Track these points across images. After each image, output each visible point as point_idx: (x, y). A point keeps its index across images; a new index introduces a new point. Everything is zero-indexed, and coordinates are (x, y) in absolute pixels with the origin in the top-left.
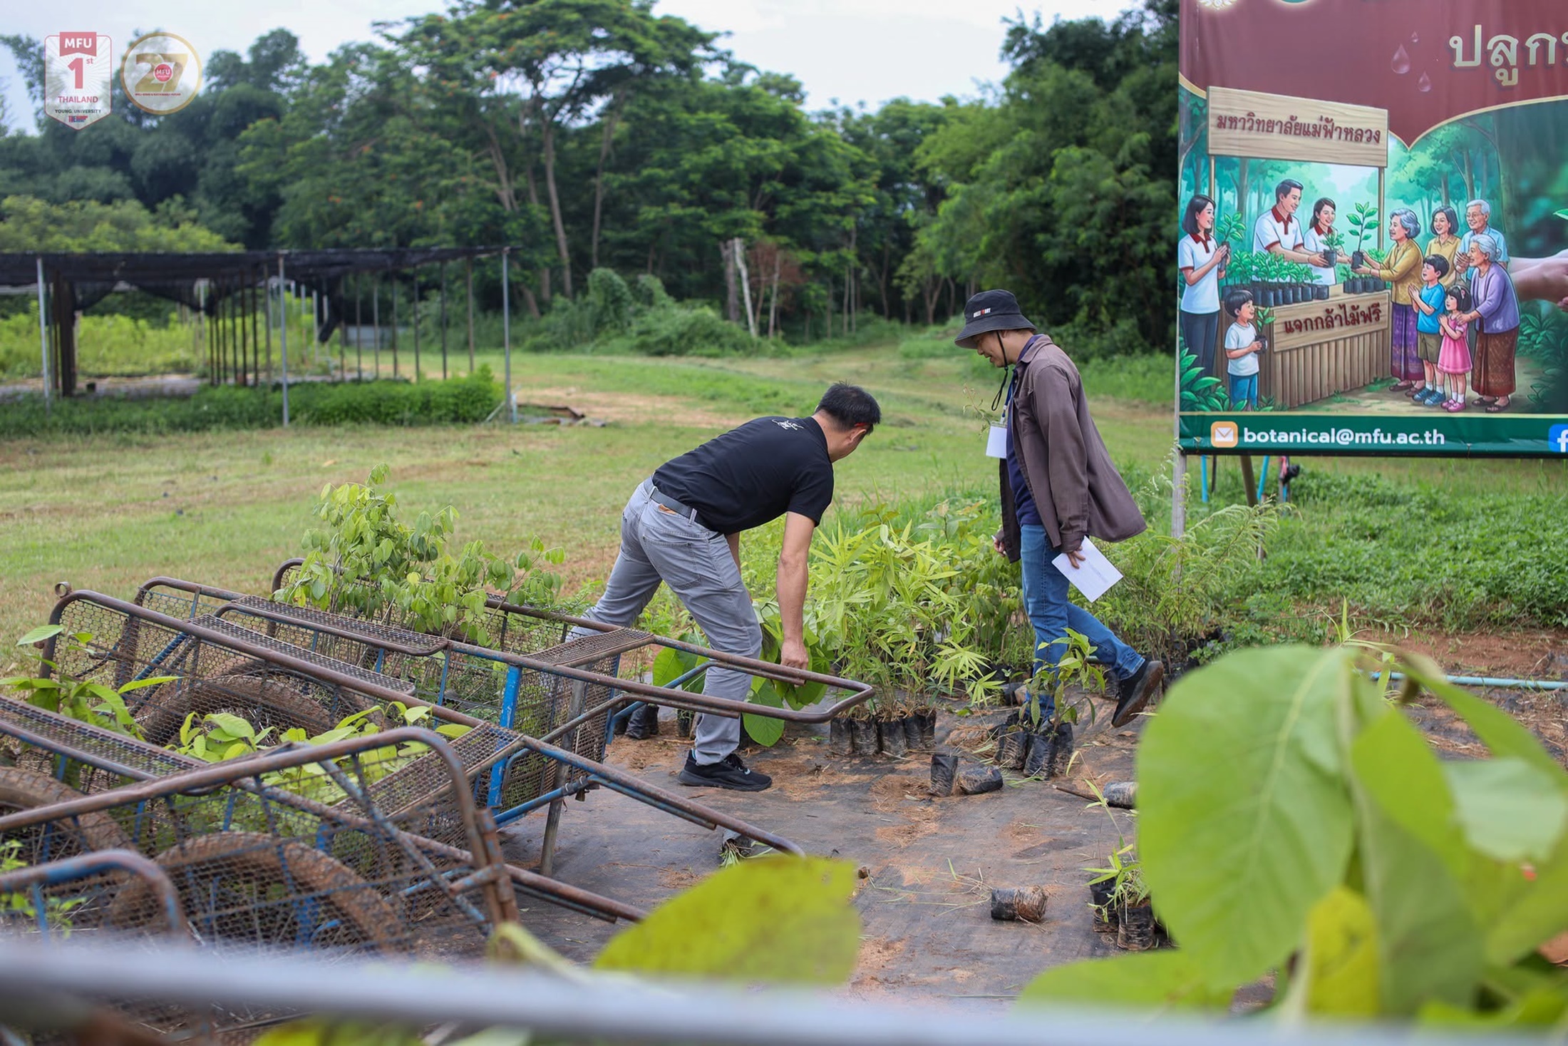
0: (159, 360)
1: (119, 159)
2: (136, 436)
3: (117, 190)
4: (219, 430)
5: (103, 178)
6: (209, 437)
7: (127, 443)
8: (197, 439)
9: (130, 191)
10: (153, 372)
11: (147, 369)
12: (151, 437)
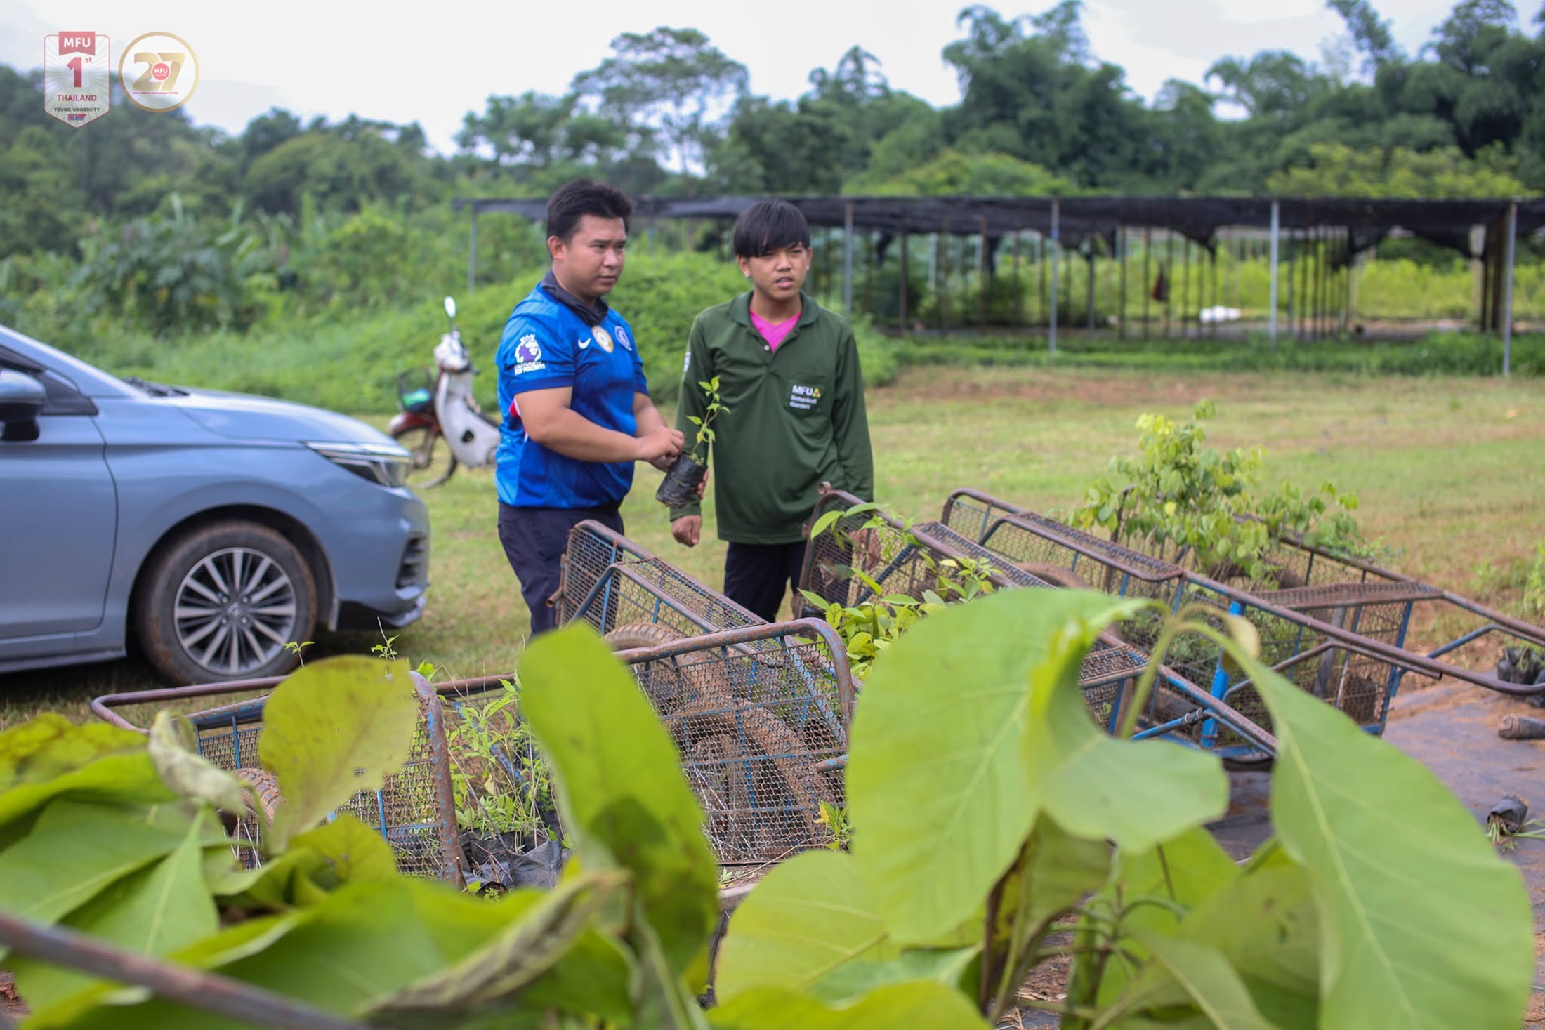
0: (1437, 305)
1: (1444, 107)
2: (1350, 377)
3: (1439, 137)
4: (1433, 375)
5: (1428, 126)
6: (1422, 381)
7: (1338, 383)
8: (1410, 381)
9: (1451, 137)
10: (1428, 316)
11: (1420, 313)
12: (1365, 379)
